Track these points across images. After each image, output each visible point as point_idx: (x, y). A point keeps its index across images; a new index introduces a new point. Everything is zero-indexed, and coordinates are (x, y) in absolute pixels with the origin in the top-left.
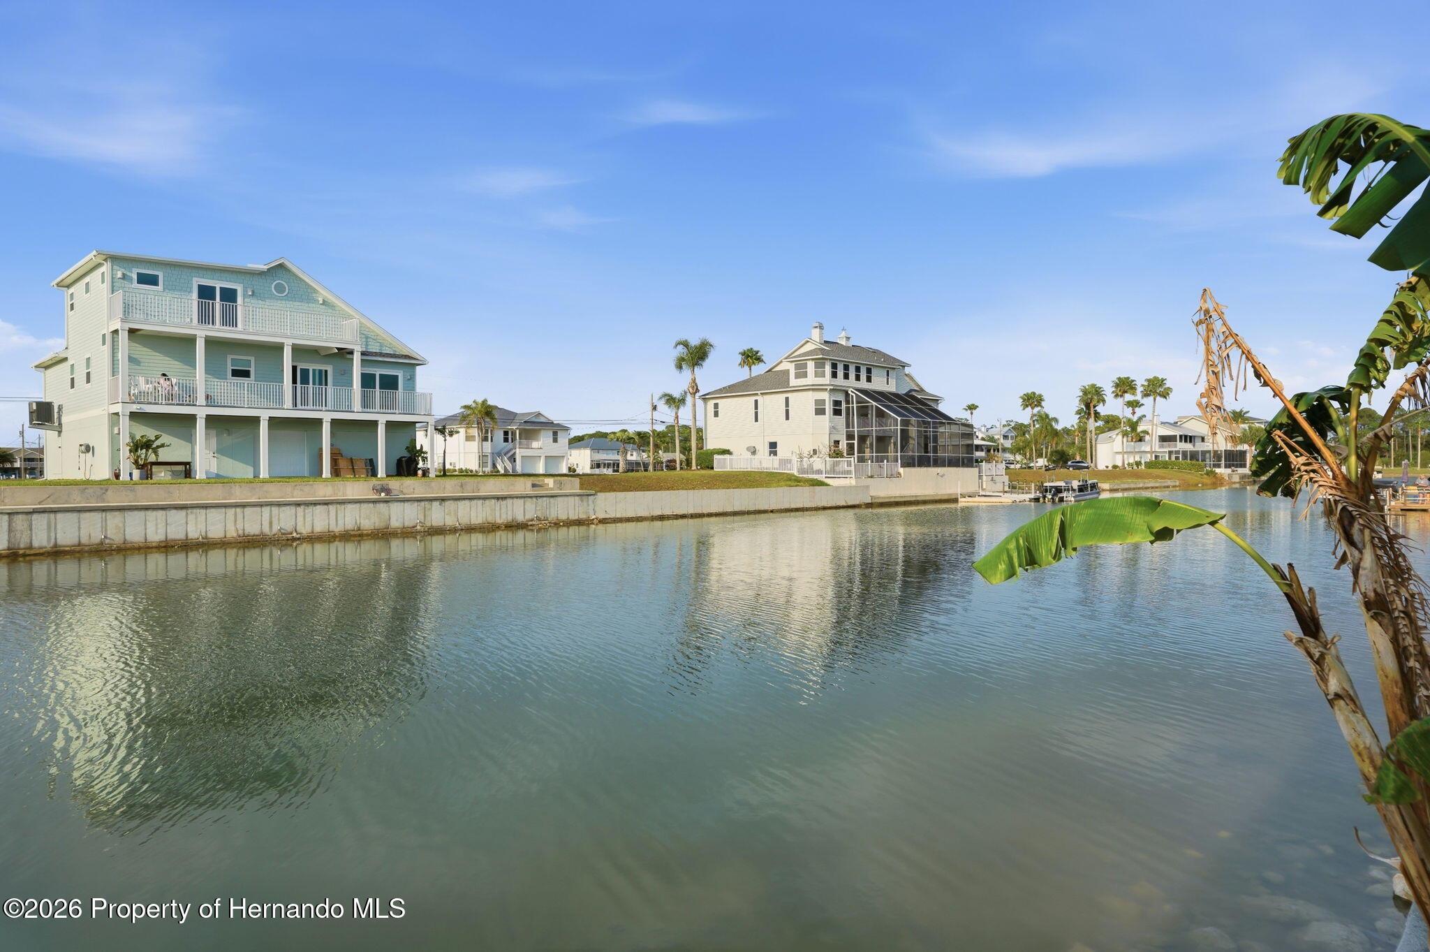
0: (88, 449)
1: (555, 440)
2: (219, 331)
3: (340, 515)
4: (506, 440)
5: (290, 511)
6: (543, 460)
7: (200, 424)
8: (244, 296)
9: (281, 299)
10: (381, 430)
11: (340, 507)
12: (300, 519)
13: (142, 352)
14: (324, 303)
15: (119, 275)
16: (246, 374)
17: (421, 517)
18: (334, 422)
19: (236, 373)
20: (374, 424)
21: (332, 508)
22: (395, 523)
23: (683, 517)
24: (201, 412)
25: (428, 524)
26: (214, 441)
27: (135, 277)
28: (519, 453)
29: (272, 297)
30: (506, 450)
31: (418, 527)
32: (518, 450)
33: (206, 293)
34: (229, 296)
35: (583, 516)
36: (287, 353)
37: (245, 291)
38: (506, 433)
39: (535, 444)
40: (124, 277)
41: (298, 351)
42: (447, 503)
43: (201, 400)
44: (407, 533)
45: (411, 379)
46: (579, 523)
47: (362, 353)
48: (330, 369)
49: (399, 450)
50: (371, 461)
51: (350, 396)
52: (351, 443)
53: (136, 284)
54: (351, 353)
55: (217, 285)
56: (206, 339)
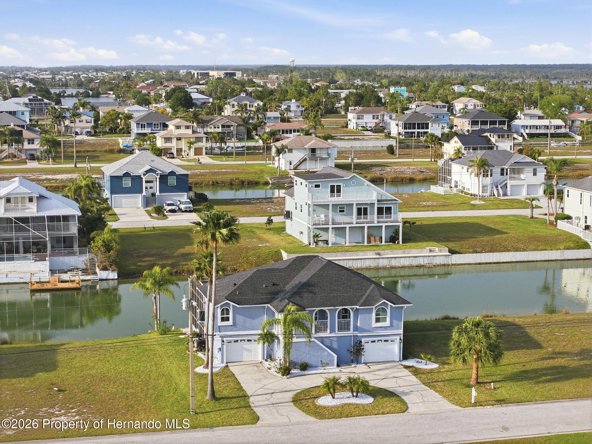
0: (302, 233)
1: (535, 174)
2: (336, 200)
3: (365, 262)
4: (502, 174)
5: (351, 261)
6: (525, 187)
7: (330, 230)
8: (343, 187)
9: (354, 186)
10: (384, 228)
11: (365, 260)
12: (354, 264)
13: (316, 208)
14: (367, 185)
15: (310, 186)
16: (343, 211)
17: (389, 263)
18: (368, 227)
19: (340, 211)
20: (381, 226)
21: (363, 260)
22: (381, 265)
23: (490, 263)
24: (331, 226)
25: (391, 266)
26: (334, 233)
27: (314, 186)
28: (510, 183)
29: (351, 186)
30: (501, 181)
31: (388, 266)
32: (508, 181)
33: (333, 188)
34: (339, 187)
35: (446, 263)
36: (354, 206)
37: (343, 185)
38: (502, 170)
39: (522, 176)
40: (312, 186)
41: (357, 204)
42: (397, 259)
43: (331, 223)
44: (385, 268)
46: (444, 265)
47: (378, 201)
48: (368, 207)
49: (391, 233)
50: (381, 237)
51: (373, 218)
52: (374, 232)
53: (314, 188)
54: (374, 204)
55: (336, 184)
56: (332, 204)
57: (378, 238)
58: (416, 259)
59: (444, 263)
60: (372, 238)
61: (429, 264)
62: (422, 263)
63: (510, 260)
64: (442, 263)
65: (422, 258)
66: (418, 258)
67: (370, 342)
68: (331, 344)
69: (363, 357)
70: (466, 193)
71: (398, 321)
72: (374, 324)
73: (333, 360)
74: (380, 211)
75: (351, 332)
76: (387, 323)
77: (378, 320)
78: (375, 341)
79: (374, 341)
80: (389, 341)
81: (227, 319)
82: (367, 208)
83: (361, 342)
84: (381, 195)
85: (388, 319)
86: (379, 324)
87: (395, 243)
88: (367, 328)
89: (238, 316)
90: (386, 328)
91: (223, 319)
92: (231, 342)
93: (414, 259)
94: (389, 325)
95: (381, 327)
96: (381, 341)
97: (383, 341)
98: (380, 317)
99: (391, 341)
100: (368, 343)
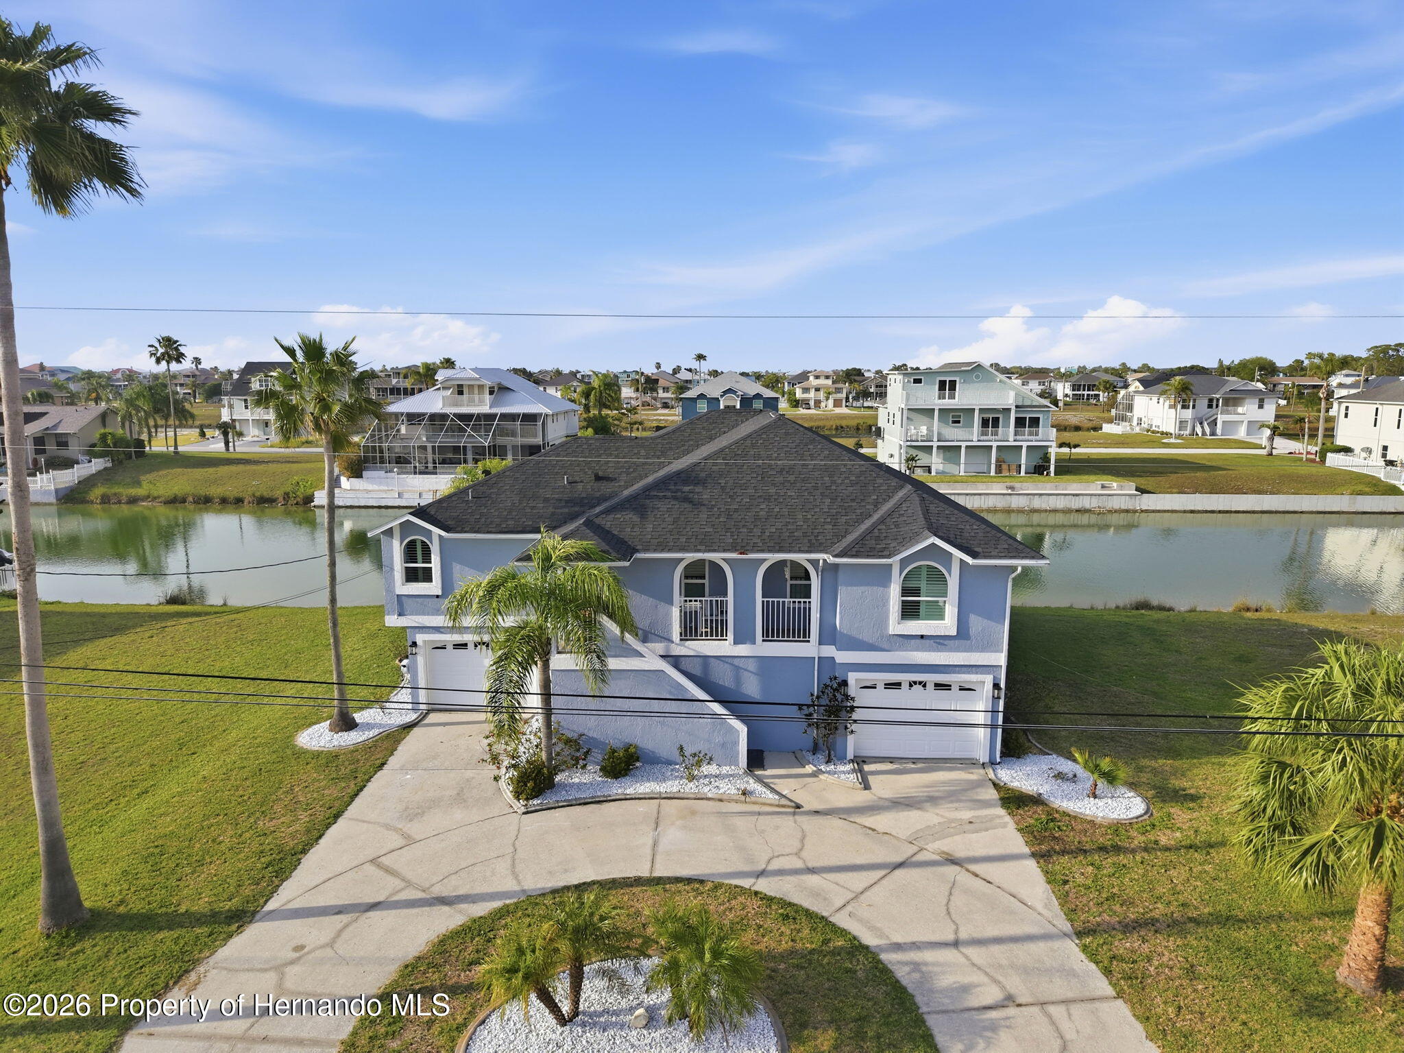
0: (892, 456)
1: (1261, 407)
2: (947, 403)
3: (987, 500)
4: (1210, 406)
5: (971, 497)
6: (1245, 424)
7: (935, 450)
8: (960, 383)
9: (977, 382)
10: (1024, 450)
11: (987, 497)
12: (967, 501)
13: (913, 415)
14: (1000, 381)
15: (906, 381)
16: (959, 422)
17: (1028, 503)
18: (999, 447)
19: (954, 422)
20: (1020, 447)
21: (983, 497)
22: (1014, 506)
23: (1213, 512)
24: (935, 444)
25: (1032, 507)
26: (942, 456)
27: (912, 381)
28: (1221, 418)
29: (973, 383)
30: (1209, 415)
31: (1026, 507)
32: (1219, 416)
33: (942, 385)
34: (953, 385)
35: (1131, 507)
36: (977, 412)
37: (960, 381)
38: (1211, 400)
39: (1240, 410)
40: (908, 381)
41: (980, 410)
42: (1043, 497)
43: (935, 439)
44: (1020, 511)
46: (1127, 511)
47: (1017, 407)
48: (1000, 416)
49: (1036, 460)
50: (1020, 466)
51: (1008, 434)
52: (1008, 457)
53: (912, 384)
54: (1009, 410)
55: (948, 379)
56: (940, 409)
57: (1014, 467)
58: (1077, 498)
59: (1126, 508)
60: (1004, 466)
61: (1099, 507)
62: (1087, 506)
63: (1249, 509)
64: (1123, 507)
65: (1088, 497)
66: (1081, 497)
67: (879, 687)
68: (738, 680)
69: (851, 739)
70: (1153, 432)
71: (989, 618)
72: (896, 626)
73: (736, 743)
74: (1020, 422)
75: (809, 649)
76: (948, 624)
77: (910, 611)
78: (899, 684)
79: (897, 685)
80: (955, 688)
81: (426, 576)
82: (998, 418)
83: (845, 683)
84: (1023, 397)
85: (951, 612)
86: (914, 627)
87: (1043, 474)
88: (866, 636)
89: (457, 568)
90: (940, 642)
91: (412, 576)
92: (444, 648)
93: (1073, 498)
94: (954, 633)
95: (922, 637)
96: (924, 686)
97: (930, 686)
98: (918, 602)
99: (960, 690)
100: (875, 688)
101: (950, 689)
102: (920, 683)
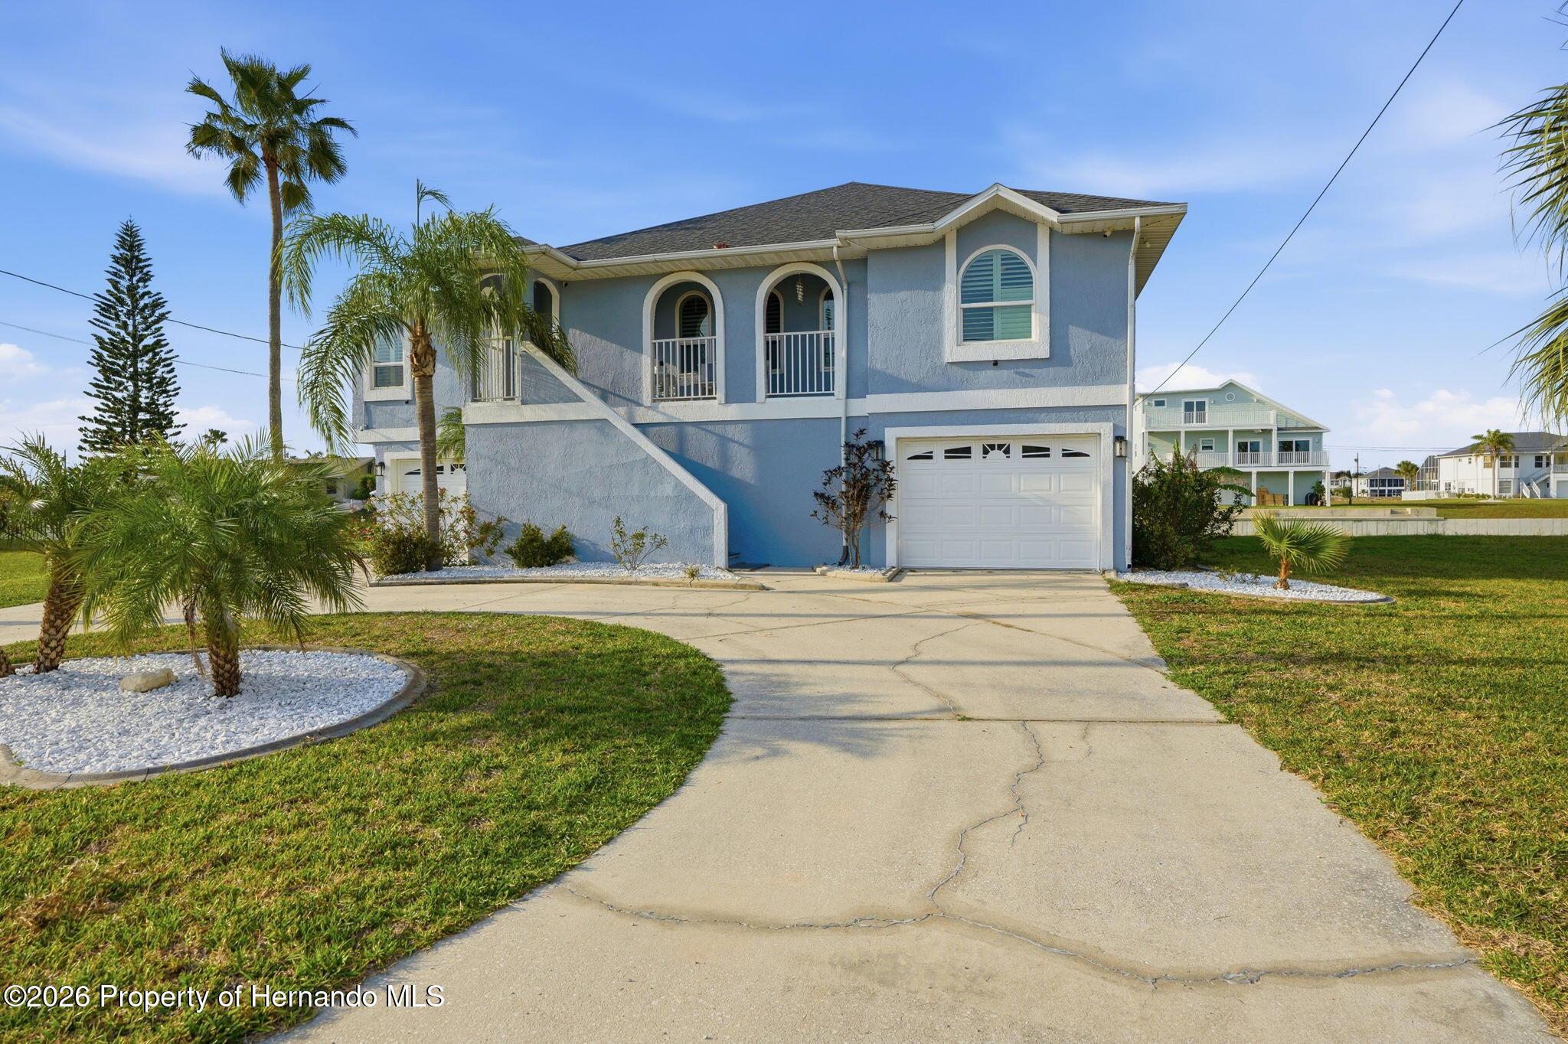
2: (1195, 426)
4: (1539, 464)
8: (1209, 405)
9: (1230, 403)
10: (1291, 477)
13: (1156, 441)
14: (1258, 401)
15: (1146, 403)
16: (1211, 448)
18: (1258, 473)
19: (1206, 446)
20: (1287, 473)
27: (1153, 403)
28: (1554, 478)
29: (1225, 404)
30: (1538, 475)
32: (1552, 476)
33: (1189, 407)
34: (1201, 406)
36: (1231, 435)
37: (1211, 402)
38: (1538, 458)
40: (1149, 404)
41: (1235, 432)
45: (1320, 441)
47: (1279, 429)
48: (1260, 440)
49: (1308, 488)
50: (1287, 496)
51: (1271, 460)
52: (1271, 485)
53: (1154, 408)
54: (1270, 431)
55: (1195, 400)
56: (1186, 432)
57: (1279, 499)
58: (1360, 524)
60: (1268, 497)
65: (1375, 523)
66: (1364, 523)
67: (939, 453)
68: (725, 458)
69: (891, 531)
70: (1466, 496)
71: (1103, 331)
72: (955, 349)
73: (708, 530)
74: (1285, 447)
75: (836, 401)
76: (1037, 342)
77: (977, 326)
78: (968, 450)
79: (965, 452)
80: (1056, 452)
81: (398, 378)
82: (1258, 442)
83: (879, 444)
84: (1287, 419)
85: (1039, 320)
86: (987, 349)
87: (1316, 504)
88: (910, 371)
90: (1023, 370)
91: (383, 378)
93: (1355, 524)
94: (1044, 353)
95: (996, 363)
96: (1007, 452)
97: (1016, 451)
98: (991, 309)
99: (1064, 455)
100: (931, 457)
101: (1048, 456)
102: (1000, 447)
